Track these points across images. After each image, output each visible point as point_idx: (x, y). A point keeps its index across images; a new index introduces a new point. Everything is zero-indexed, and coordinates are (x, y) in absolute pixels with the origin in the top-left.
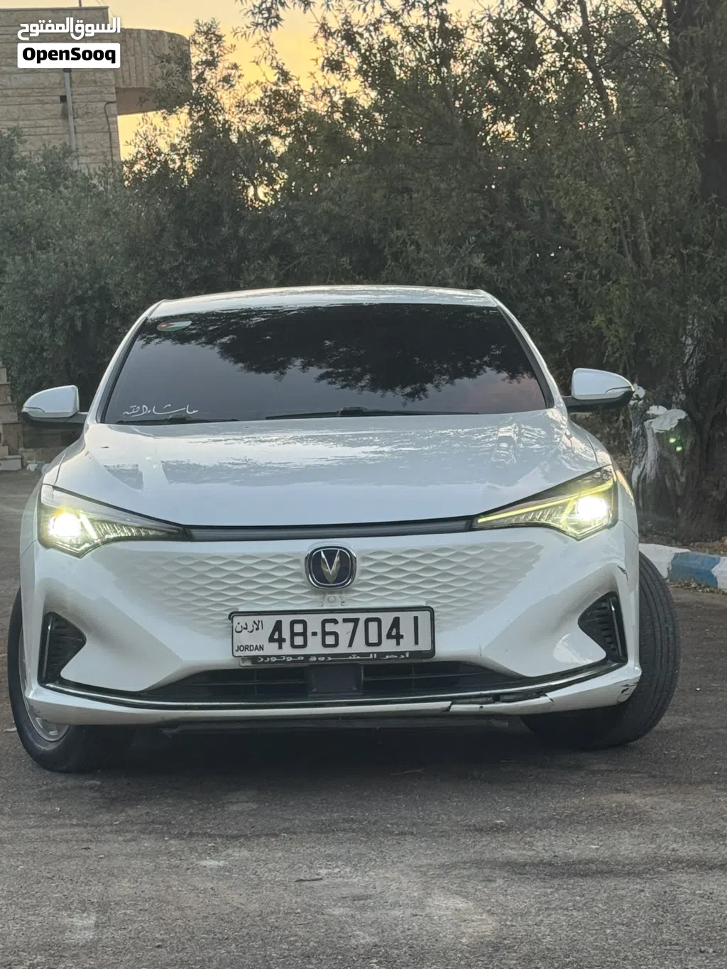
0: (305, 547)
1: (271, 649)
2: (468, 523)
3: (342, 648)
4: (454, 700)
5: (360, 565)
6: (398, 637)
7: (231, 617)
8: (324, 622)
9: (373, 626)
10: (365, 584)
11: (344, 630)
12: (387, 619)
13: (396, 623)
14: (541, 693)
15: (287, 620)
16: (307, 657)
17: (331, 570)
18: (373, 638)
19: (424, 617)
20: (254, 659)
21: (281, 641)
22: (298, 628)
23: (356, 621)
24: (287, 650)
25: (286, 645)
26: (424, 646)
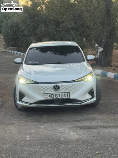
0: (53, 85)
1: (49, 98)
2: (74, 81)
3: (58, 98)
4: (72, 104)
5: (60, 87)
6: (65, 96)
7: (44, 94)
8: (56, 94)
9: (62, 95)
10: (61, 89)
11: (58, 95)
12: (64, 94)
13: (65, 94)
14: (83, 102)
15: (51, 94)
16: (54, 99)
17: (56, 88)
18: (62, 96)
19: (68, 94)
20: (47, 99)
21: (50, 97)
22: (52, 95)
23: (60, 94)
24: (51, 98)
25: (51, 97)
26: (69, 97)
